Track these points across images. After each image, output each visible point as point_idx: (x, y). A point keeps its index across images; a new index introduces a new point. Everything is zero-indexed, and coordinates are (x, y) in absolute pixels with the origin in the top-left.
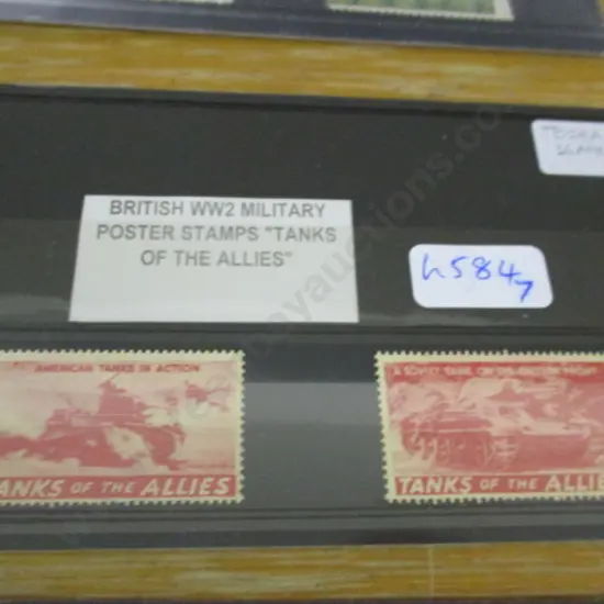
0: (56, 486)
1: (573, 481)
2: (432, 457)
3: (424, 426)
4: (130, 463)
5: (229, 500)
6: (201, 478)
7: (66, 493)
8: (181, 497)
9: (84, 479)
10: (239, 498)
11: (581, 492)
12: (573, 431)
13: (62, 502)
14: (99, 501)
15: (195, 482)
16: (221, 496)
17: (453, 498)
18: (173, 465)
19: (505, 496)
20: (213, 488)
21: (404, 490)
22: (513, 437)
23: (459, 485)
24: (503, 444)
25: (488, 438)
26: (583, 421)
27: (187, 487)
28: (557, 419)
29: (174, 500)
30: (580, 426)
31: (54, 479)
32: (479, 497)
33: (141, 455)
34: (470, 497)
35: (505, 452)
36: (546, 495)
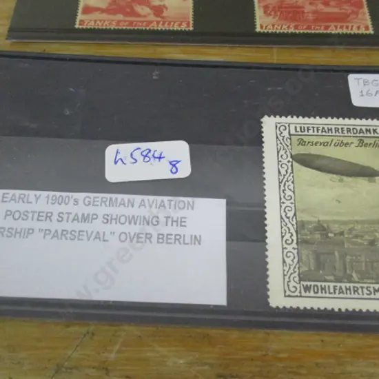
0: (114, 23)
1: (342, 27)
2: (277, 18)
3: (274, 7)
4: (145, 16)
5: (187, 29)
6: (175, 22)
7: (118, 25)
8: (166, 27)
9: (125, 21)
10: (191, 29)
11: (345, 31)
12: (343, 11)
13: (116, 28)
14: (132, 28)
15: (172, 23)
16: (184, 27)
17: (285, 32)
18: (163, 18)
19: (309, 32)
20: (180, 25)
21: (264, 28)
22: (315, 12)
23: (289, 27)
24: (310, 15)
25: (303, 12)
26: (348, 8)
27: (169, 24)
28: (335, 7)
29: (163, 29)
30: (346, 10)
31: (112, 21)
32: (297, 32)
33: (149, 14)
34: (294, 31)
35: (311, 17)
36: (329, 32)
